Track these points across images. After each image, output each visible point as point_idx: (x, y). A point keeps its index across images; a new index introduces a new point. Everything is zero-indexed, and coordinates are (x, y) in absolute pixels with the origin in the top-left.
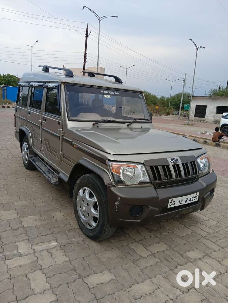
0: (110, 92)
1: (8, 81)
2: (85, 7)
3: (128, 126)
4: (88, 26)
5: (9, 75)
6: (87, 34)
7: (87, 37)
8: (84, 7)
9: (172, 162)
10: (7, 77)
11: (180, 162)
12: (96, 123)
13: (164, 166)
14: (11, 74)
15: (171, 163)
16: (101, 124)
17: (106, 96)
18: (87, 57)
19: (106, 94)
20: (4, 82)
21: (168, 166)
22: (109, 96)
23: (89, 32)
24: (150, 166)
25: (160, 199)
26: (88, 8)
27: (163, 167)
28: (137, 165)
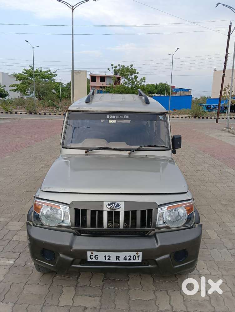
0: (117, 117)
1: (161, 90)
2: (220, 3)
3: (129, 154)
4: (231, 23)
5: (161, 84)
6: (229, 33)
7: (229, 36)
8: (217, 5)
9: (109, 207)
10: (160, 85)
11: (122, 209)
12: (88, 150)
13: (96, 211)
14: (164, 83)
15: (106, 209)
16: (94, 152)
17: (110, 121)
18: (228, 58)
19: (113, 119)
20: (156, 91)
21: (101, 213)
22: (115, 121)
23: (232, 29)
24: (75, 209)
25: (73, 249)
26: (223, 5)
27: (93, 212)
28: (61, 206)
